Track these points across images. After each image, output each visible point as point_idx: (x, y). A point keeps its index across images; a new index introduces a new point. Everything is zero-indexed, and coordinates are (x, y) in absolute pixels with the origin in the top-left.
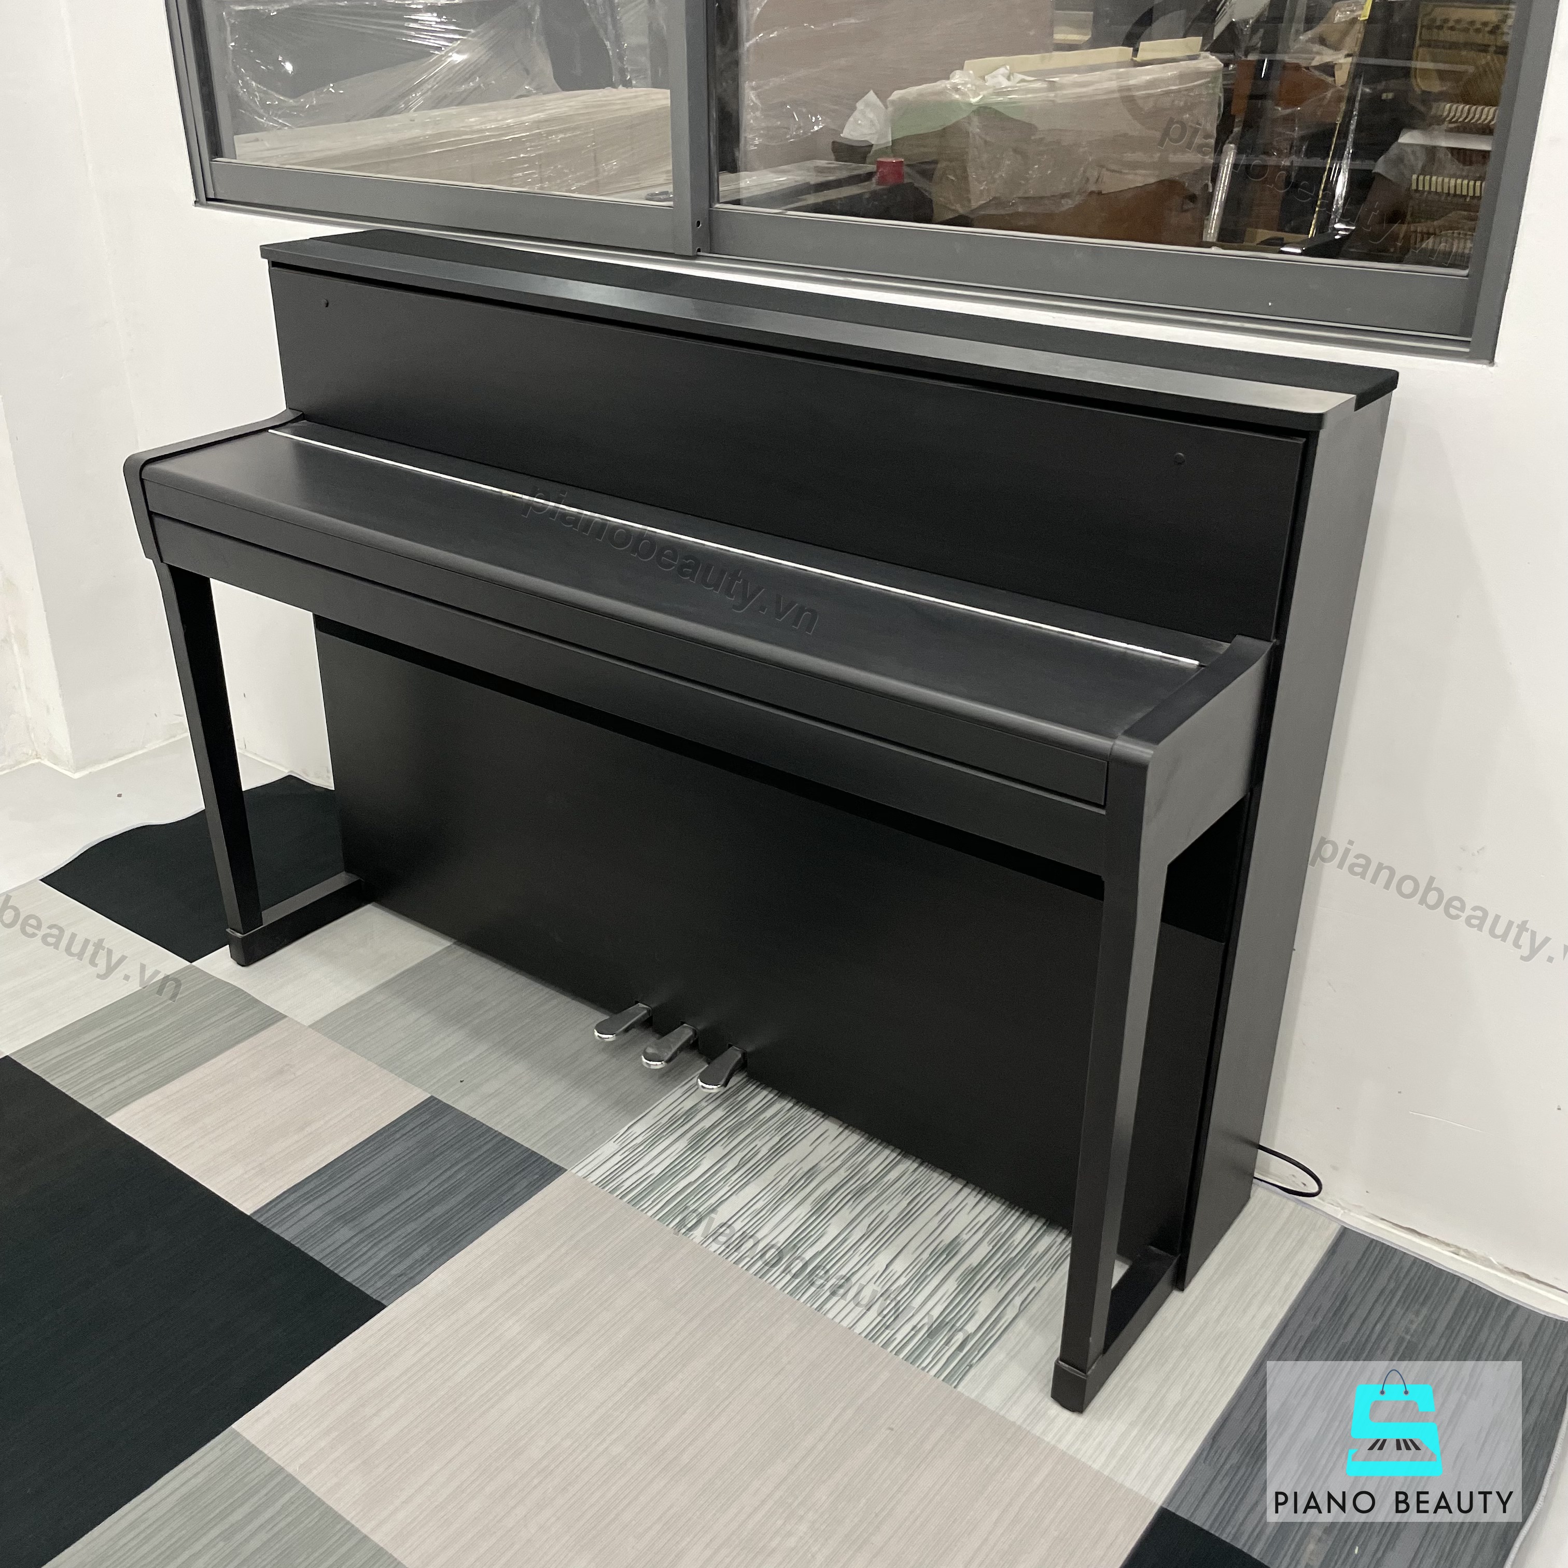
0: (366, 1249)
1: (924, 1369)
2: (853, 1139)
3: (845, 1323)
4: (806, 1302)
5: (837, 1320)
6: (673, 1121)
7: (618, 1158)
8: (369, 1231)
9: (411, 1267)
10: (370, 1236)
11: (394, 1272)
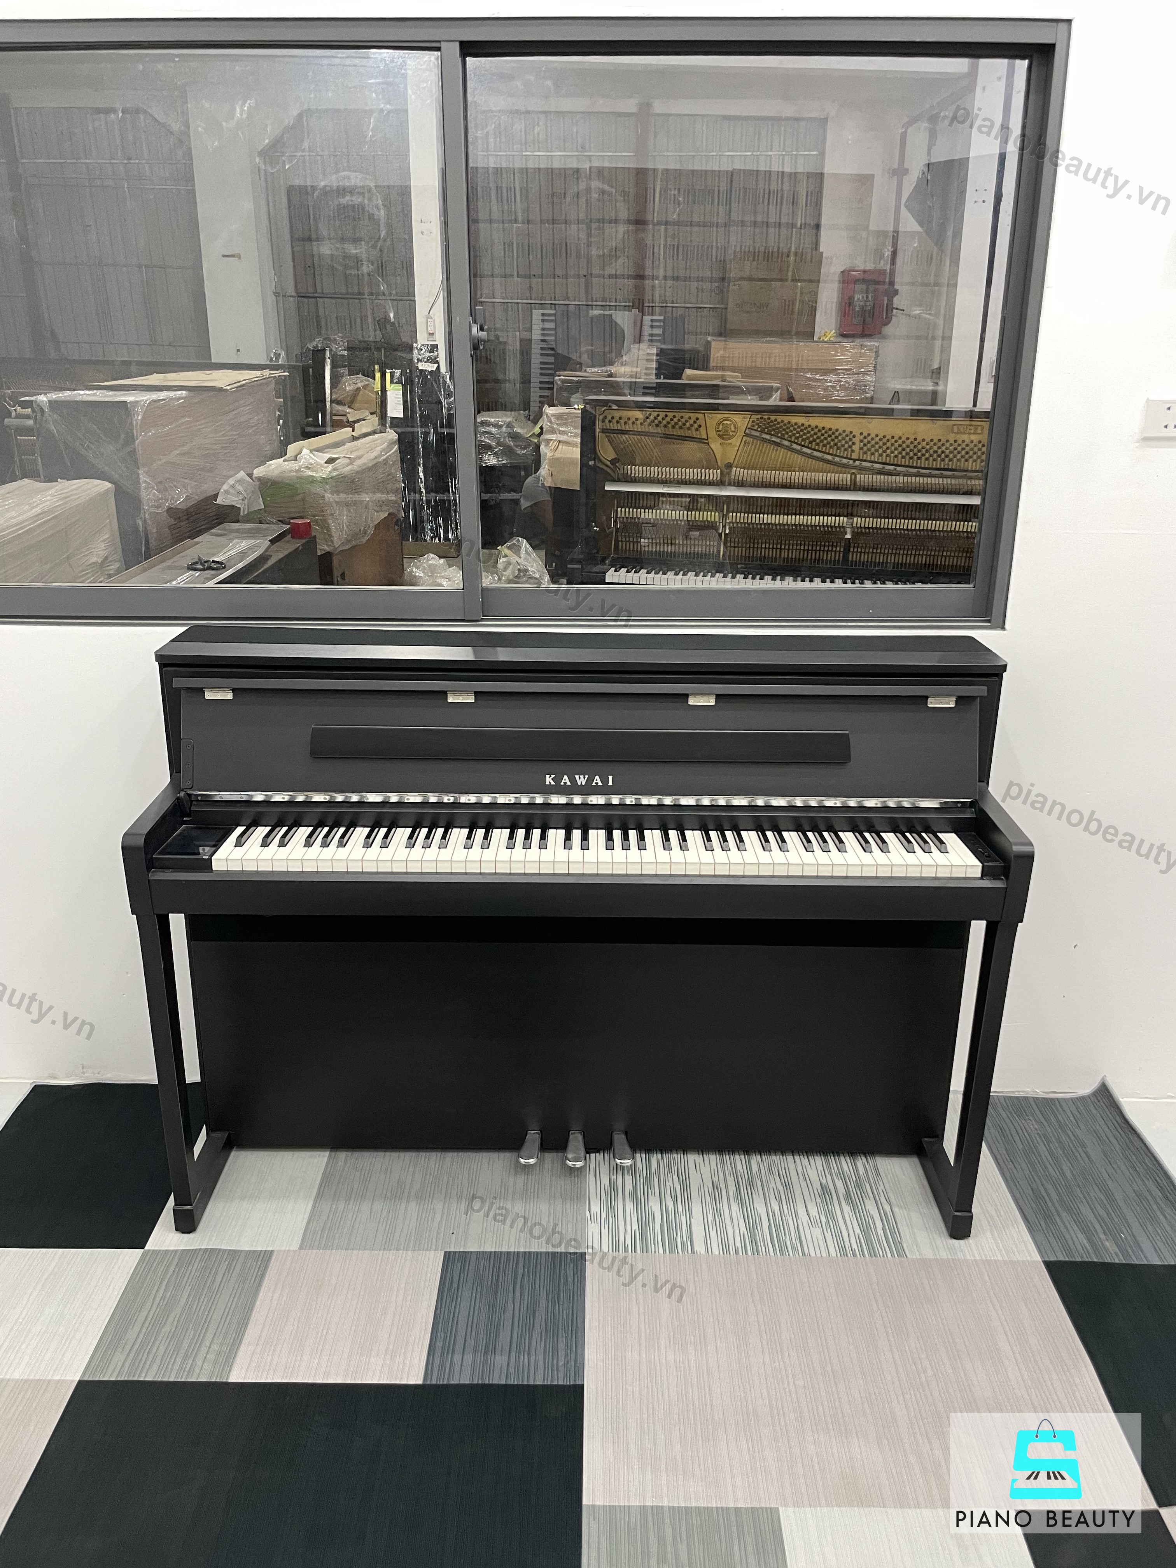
0: (526, 1361)
1: (883, 1256)
2: (713, 1159)
3: (824, 1255)
4: (794, 1255)
5: (819, 1255)
6: (608, 1195)
7: (605, 1232)
8: (514, 1348)
9: (566, 1355)
10: (519, 1352)
11: (561, 1363)
